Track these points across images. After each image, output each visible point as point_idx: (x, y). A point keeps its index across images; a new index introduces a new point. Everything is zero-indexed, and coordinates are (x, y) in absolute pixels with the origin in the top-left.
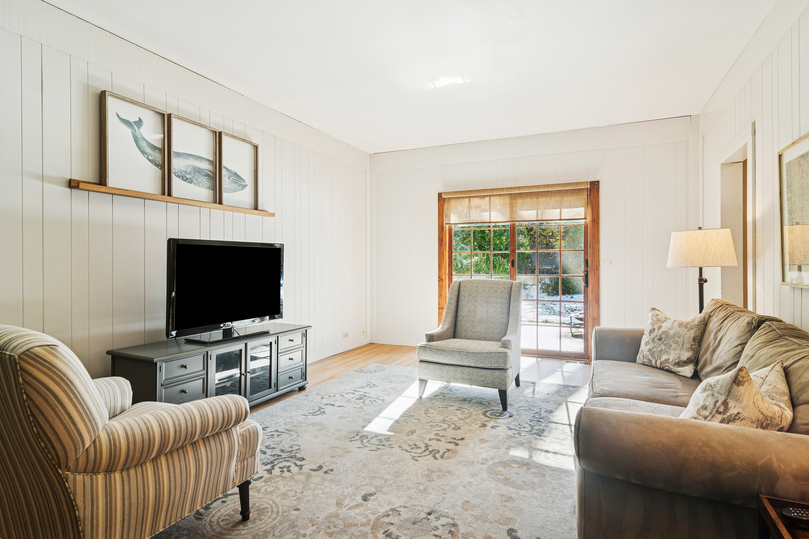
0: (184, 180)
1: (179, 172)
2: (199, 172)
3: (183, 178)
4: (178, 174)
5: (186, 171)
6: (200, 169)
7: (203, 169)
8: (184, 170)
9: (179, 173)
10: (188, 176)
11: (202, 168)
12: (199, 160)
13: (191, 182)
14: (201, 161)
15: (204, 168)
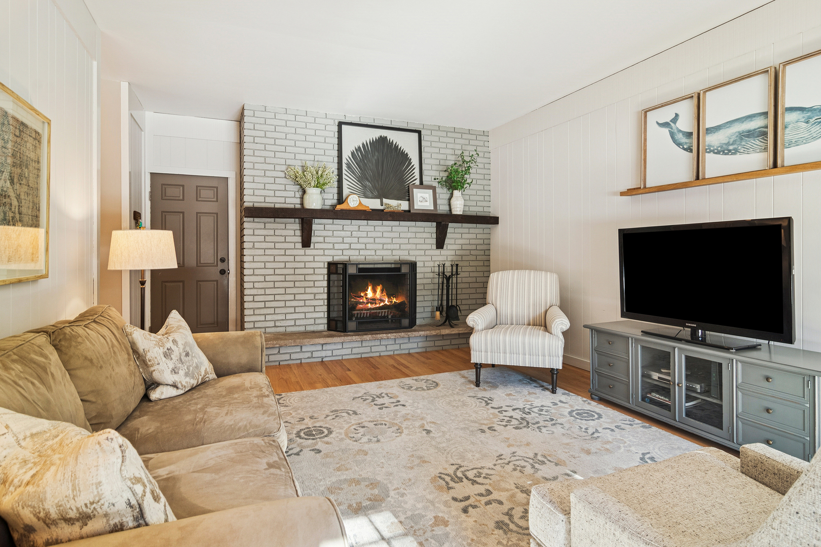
0: (726, 154)
1: (719, 147)
2: (748, 136)
3: (724, 152)
4: (717, 150)
5: (729, 142)
6: (749, 131)
7: (755, 129)
8: (726, 142)
9: (719, 149)
10: (731, 148)
11: (752, 128)
12: (749, 119)
13: (736, 151)
14: (751, 121)
15: (756, 127)
